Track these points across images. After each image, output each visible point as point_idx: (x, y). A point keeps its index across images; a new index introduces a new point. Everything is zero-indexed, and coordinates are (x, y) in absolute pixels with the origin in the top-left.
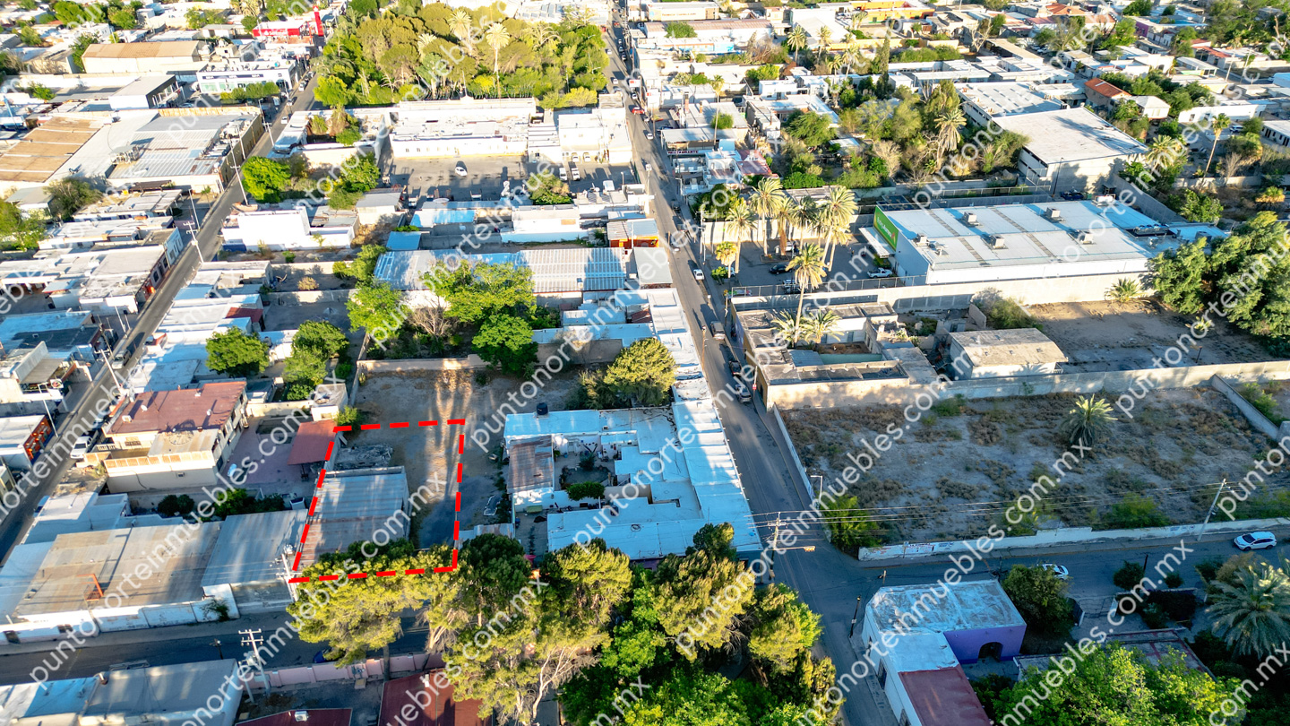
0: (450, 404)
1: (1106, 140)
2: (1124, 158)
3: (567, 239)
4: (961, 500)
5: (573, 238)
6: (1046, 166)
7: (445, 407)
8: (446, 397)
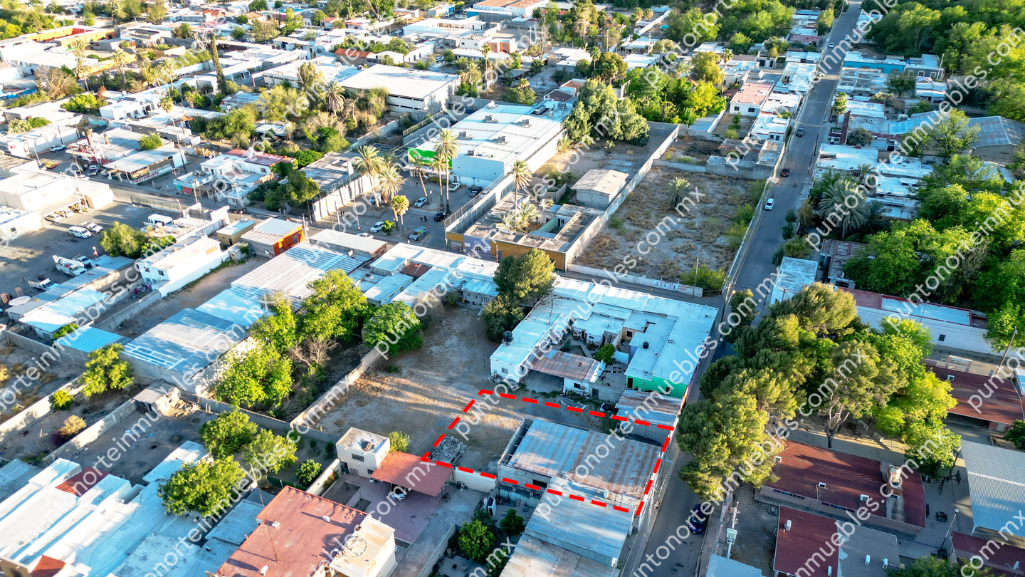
0: (409, 394)
1: (423, 77)
2: (450, 84)
3: (214, 267)
4: (693, 252)
5: (218, 264)
6: (422, 100)
7: (408, 397)
8: (397, 394)
